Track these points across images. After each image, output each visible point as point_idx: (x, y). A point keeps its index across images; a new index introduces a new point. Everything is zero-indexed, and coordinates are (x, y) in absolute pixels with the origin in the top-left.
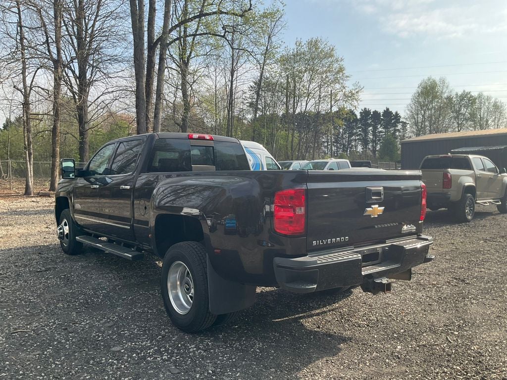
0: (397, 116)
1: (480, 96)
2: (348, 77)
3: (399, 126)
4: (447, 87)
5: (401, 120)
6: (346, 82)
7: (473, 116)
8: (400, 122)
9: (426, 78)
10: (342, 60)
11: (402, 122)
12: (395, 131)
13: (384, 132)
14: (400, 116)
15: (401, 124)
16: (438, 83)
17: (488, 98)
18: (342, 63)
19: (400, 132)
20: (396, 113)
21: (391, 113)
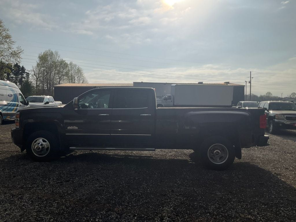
0: (23, 69)
1: (71, 64)
2: (14, 42)
3: (25, 75)
4: (59, 57)
5: (26, 71)
6: (13, 45)
7: (67, 74)
8: (25, 73)
9: (47, 50)
10: (8, 30)
11: (26, 73)
12: (22, 77)
13: (14, 78)
14: (25, 69)
15: (26, 74)
16: (54, 53)
17: (75, 66)
18: (8, 32)
19: (25, 78)
20: (23, 67)
21: (19, 66)
